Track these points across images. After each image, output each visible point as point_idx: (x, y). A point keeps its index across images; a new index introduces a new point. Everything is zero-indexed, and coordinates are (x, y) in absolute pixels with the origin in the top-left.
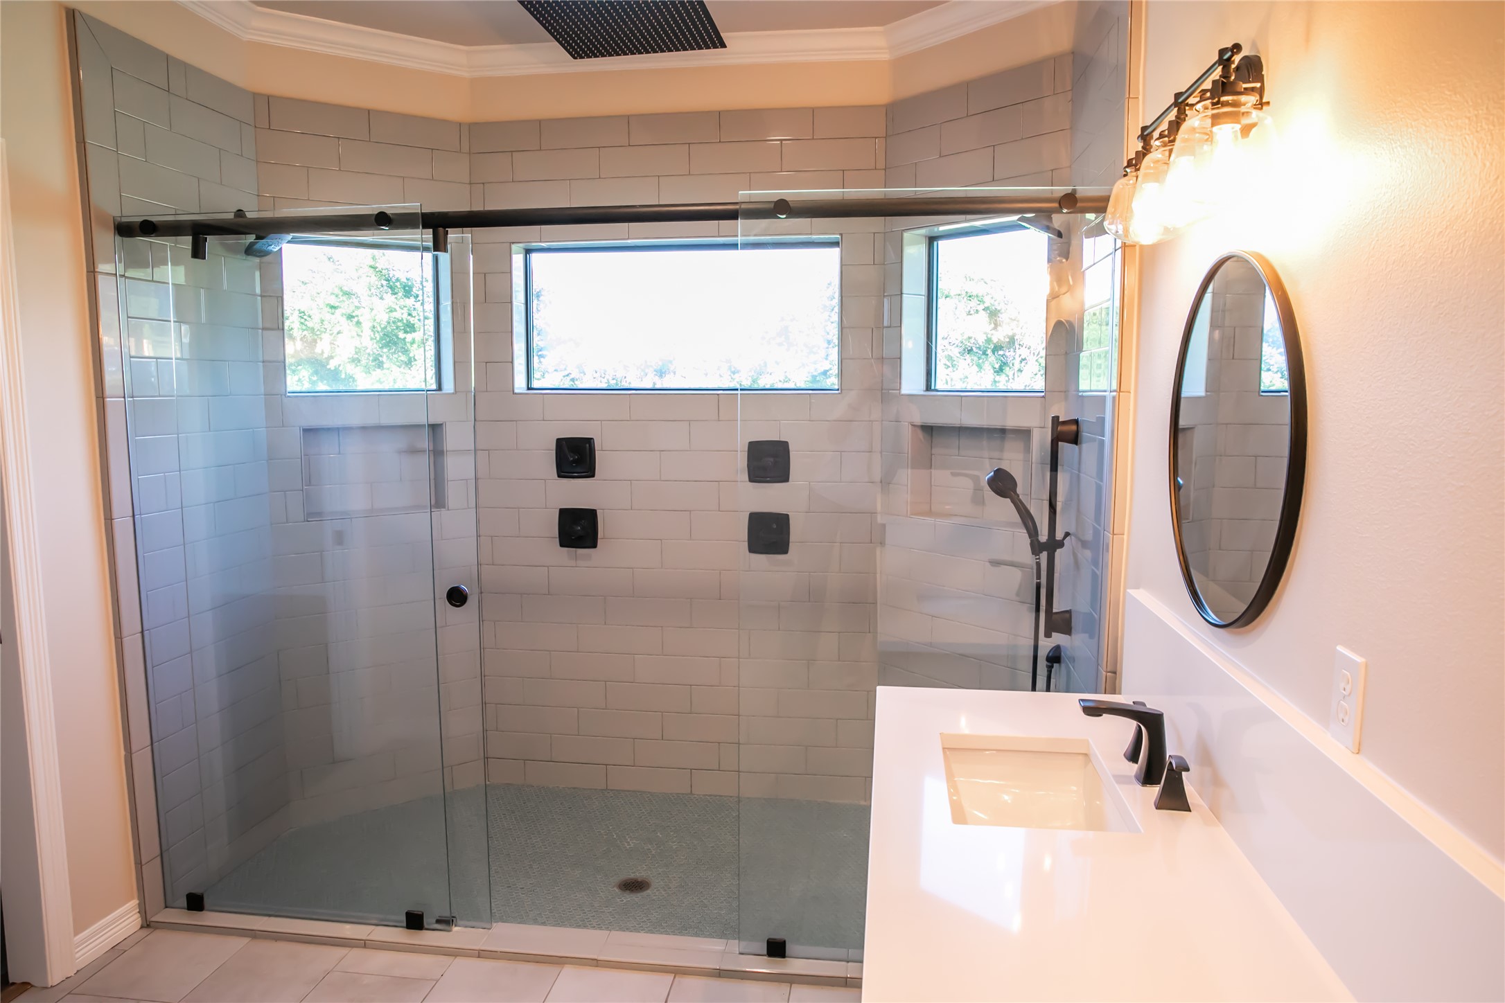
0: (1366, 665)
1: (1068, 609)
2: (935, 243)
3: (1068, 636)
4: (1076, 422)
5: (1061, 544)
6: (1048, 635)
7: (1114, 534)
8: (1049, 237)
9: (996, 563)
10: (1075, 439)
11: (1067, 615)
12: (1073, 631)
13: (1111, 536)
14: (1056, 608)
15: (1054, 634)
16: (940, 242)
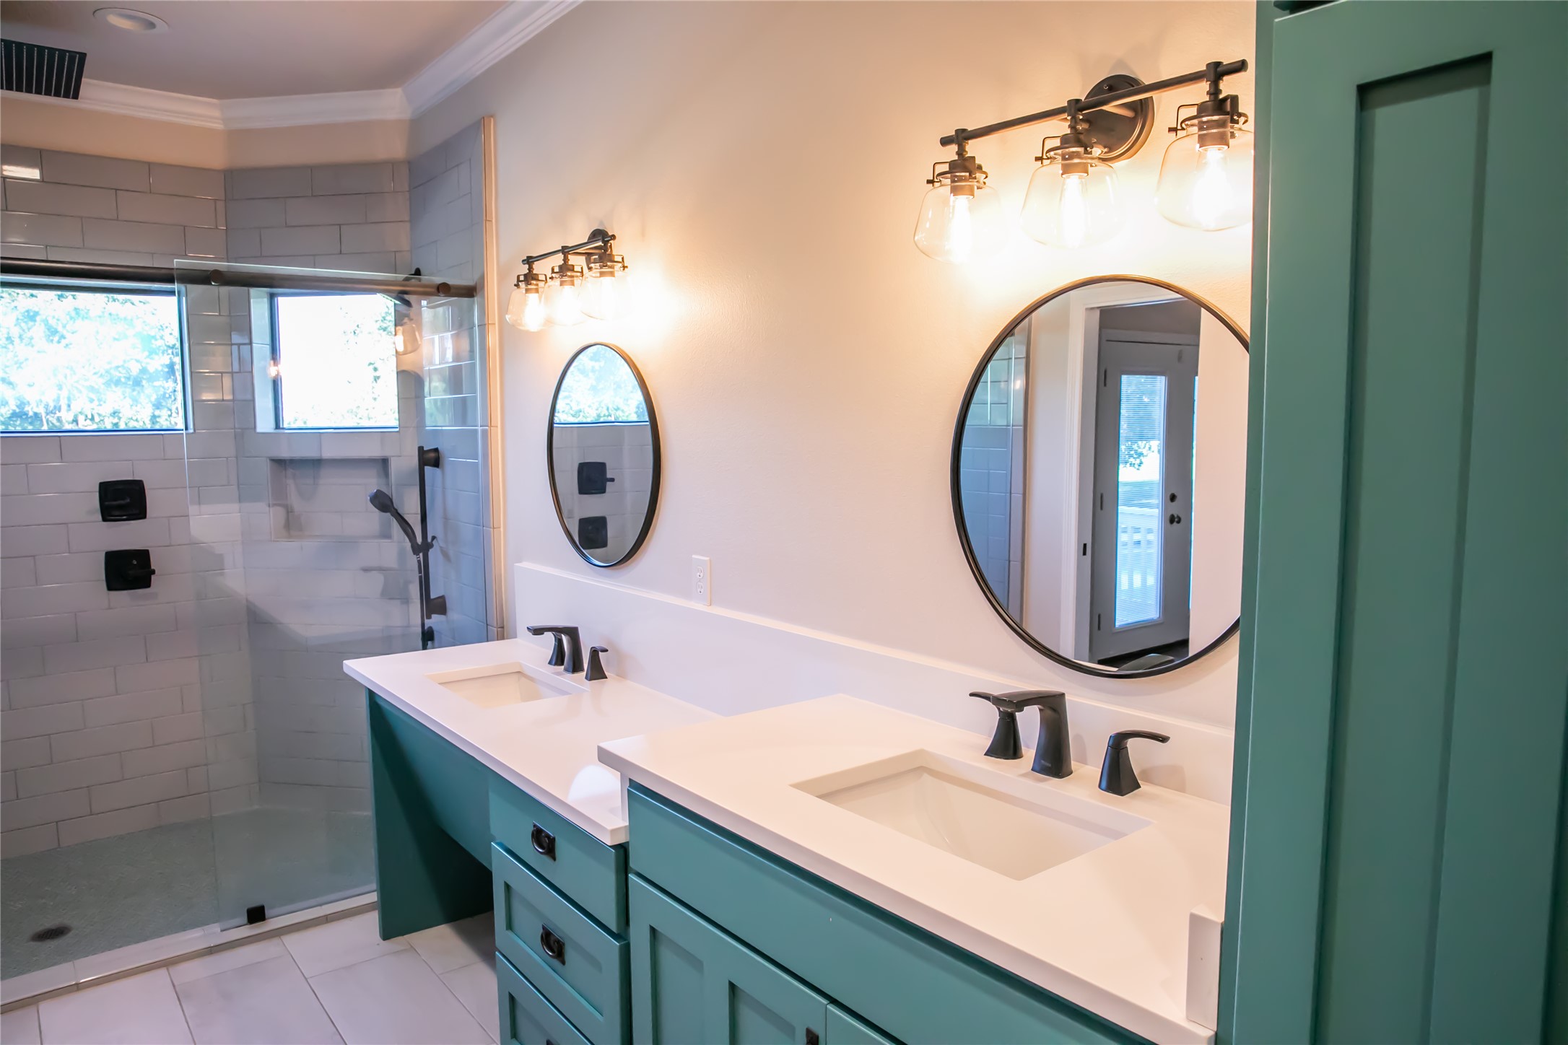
0: (710, 560)
1: (441, 595)
2: (276, 299)
3: (443, 616)
4: (436, 450)
5: (431, 546)
6: (429, 617)
7: (494, 528)
8: (395, 304)
9: (366, 570)
10: (436, 463)
11: (440, 600)
12: (448, 610)
13: (492, 530)
14: (433, 596)
15: (433, 616)
16: (279, 298)
